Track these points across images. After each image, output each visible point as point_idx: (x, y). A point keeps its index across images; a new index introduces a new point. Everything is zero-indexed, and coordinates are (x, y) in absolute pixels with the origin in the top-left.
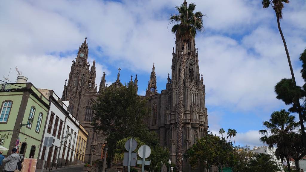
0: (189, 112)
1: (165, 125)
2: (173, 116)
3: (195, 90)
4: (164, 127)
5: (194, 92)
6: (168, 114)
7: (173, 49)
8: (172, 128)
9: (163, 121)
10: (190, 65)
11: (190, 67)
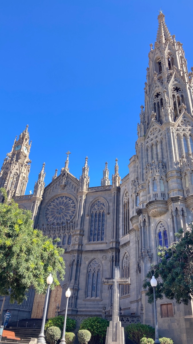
0: (175, 175)
10: (174, 90)
11: (175, 94)
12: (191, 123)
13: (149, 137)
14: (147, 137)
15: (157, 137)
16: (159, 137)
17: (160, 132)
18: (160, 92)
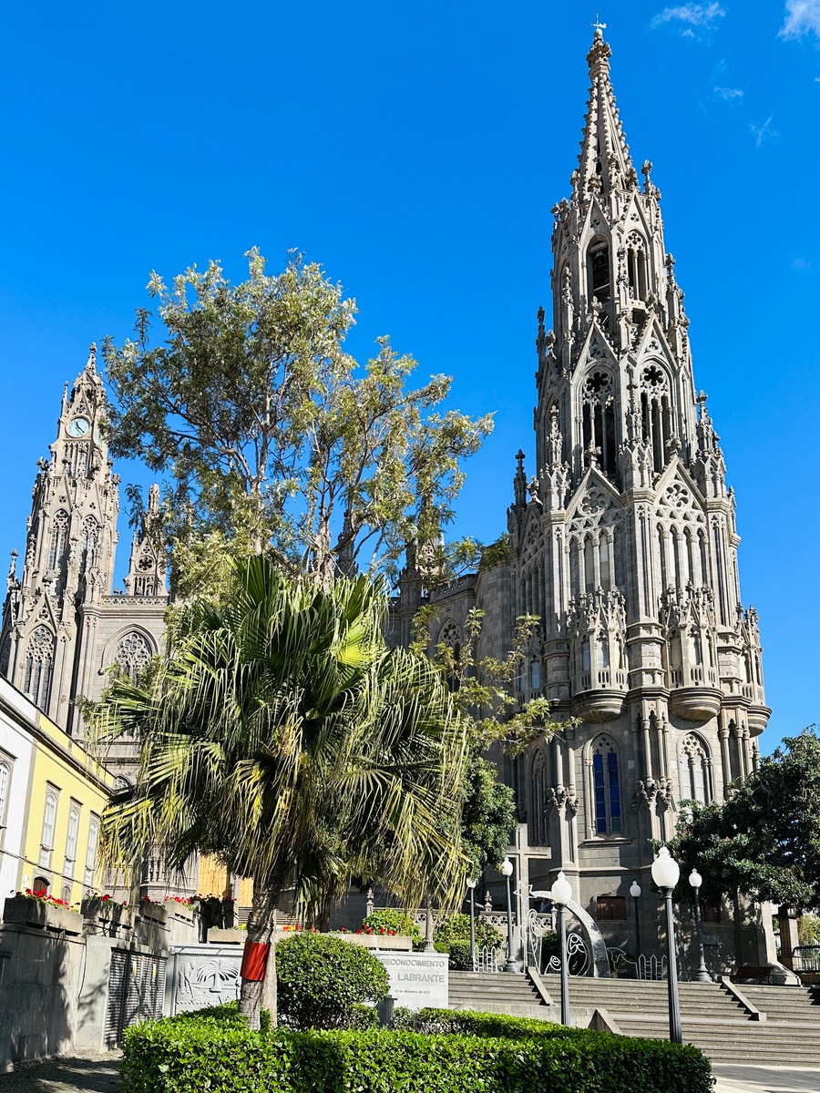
5: (680, 525)
10: (647, 379)
11: (648, 391)
12: (691, 498)
13: (577, 515)
14: (573, 513)
15: (602, 521)
16: (610, 523)
17: (614, 511)
18: (605, 375)
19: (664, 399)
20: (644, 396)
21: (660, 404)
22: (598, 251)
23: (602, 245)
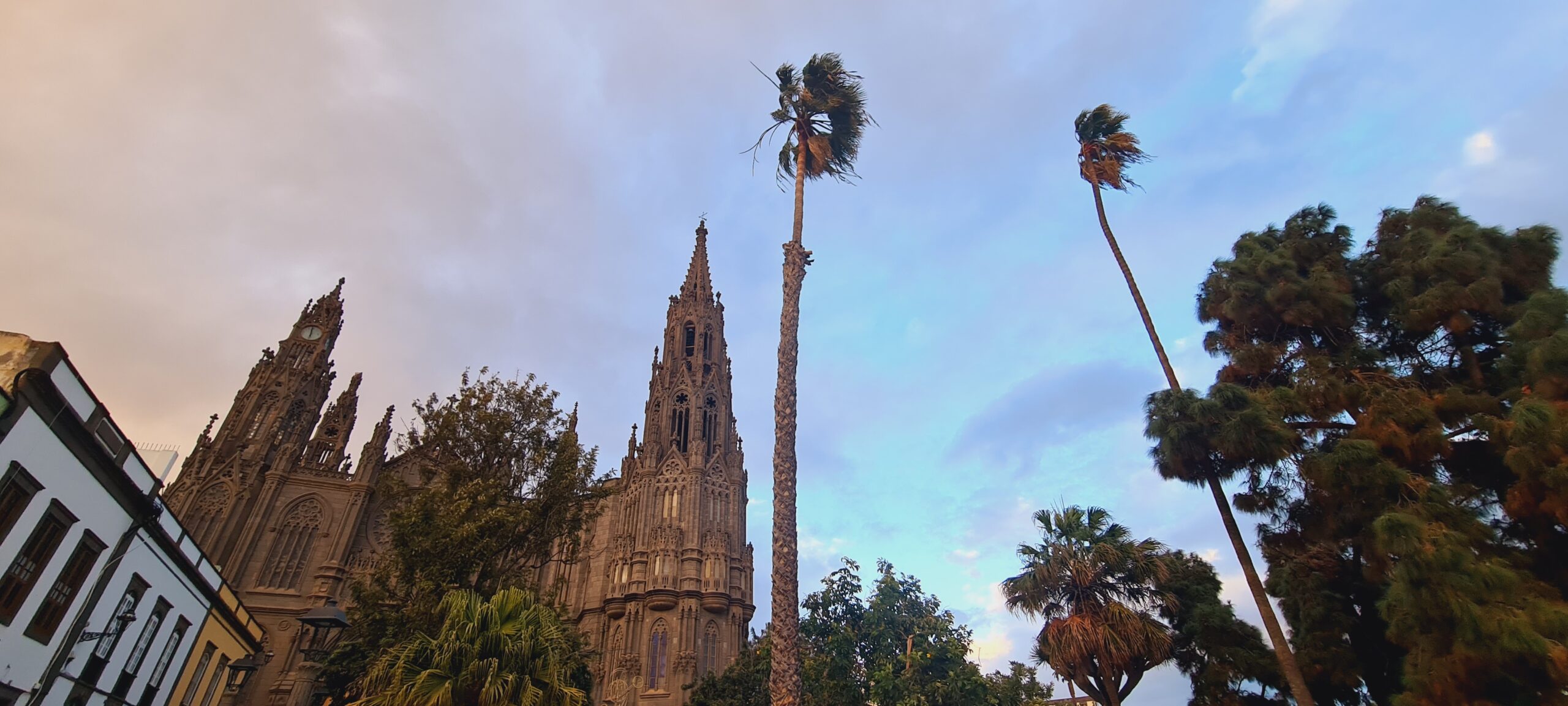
0: (695, 555)
1: (608, 602)
2: (636, 567)
3: (720, 481)
4: (602, 610)
5: (717, 490)
6: (620, 562)
7: (657, 350)
8: (630, 613)
9: (599, 589)
10: (708, 403)
11: (708, 410)
12: (724, 474)
13: (662, 474)
14: (660, 472)
15: (676, 480)
16: (680, 482)
17: (683, 476)
18: (687, 396)
19: (716, 416)
20: (705, 412)
21: (713, 419)
22: (691, 328)
23: (692, 326)
